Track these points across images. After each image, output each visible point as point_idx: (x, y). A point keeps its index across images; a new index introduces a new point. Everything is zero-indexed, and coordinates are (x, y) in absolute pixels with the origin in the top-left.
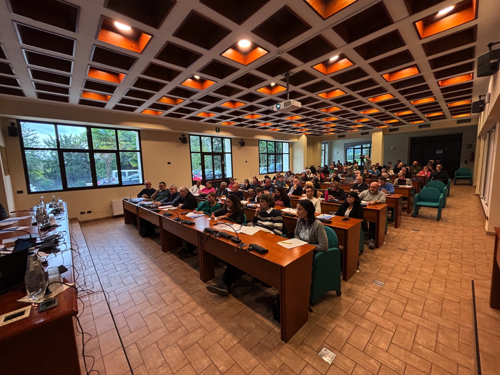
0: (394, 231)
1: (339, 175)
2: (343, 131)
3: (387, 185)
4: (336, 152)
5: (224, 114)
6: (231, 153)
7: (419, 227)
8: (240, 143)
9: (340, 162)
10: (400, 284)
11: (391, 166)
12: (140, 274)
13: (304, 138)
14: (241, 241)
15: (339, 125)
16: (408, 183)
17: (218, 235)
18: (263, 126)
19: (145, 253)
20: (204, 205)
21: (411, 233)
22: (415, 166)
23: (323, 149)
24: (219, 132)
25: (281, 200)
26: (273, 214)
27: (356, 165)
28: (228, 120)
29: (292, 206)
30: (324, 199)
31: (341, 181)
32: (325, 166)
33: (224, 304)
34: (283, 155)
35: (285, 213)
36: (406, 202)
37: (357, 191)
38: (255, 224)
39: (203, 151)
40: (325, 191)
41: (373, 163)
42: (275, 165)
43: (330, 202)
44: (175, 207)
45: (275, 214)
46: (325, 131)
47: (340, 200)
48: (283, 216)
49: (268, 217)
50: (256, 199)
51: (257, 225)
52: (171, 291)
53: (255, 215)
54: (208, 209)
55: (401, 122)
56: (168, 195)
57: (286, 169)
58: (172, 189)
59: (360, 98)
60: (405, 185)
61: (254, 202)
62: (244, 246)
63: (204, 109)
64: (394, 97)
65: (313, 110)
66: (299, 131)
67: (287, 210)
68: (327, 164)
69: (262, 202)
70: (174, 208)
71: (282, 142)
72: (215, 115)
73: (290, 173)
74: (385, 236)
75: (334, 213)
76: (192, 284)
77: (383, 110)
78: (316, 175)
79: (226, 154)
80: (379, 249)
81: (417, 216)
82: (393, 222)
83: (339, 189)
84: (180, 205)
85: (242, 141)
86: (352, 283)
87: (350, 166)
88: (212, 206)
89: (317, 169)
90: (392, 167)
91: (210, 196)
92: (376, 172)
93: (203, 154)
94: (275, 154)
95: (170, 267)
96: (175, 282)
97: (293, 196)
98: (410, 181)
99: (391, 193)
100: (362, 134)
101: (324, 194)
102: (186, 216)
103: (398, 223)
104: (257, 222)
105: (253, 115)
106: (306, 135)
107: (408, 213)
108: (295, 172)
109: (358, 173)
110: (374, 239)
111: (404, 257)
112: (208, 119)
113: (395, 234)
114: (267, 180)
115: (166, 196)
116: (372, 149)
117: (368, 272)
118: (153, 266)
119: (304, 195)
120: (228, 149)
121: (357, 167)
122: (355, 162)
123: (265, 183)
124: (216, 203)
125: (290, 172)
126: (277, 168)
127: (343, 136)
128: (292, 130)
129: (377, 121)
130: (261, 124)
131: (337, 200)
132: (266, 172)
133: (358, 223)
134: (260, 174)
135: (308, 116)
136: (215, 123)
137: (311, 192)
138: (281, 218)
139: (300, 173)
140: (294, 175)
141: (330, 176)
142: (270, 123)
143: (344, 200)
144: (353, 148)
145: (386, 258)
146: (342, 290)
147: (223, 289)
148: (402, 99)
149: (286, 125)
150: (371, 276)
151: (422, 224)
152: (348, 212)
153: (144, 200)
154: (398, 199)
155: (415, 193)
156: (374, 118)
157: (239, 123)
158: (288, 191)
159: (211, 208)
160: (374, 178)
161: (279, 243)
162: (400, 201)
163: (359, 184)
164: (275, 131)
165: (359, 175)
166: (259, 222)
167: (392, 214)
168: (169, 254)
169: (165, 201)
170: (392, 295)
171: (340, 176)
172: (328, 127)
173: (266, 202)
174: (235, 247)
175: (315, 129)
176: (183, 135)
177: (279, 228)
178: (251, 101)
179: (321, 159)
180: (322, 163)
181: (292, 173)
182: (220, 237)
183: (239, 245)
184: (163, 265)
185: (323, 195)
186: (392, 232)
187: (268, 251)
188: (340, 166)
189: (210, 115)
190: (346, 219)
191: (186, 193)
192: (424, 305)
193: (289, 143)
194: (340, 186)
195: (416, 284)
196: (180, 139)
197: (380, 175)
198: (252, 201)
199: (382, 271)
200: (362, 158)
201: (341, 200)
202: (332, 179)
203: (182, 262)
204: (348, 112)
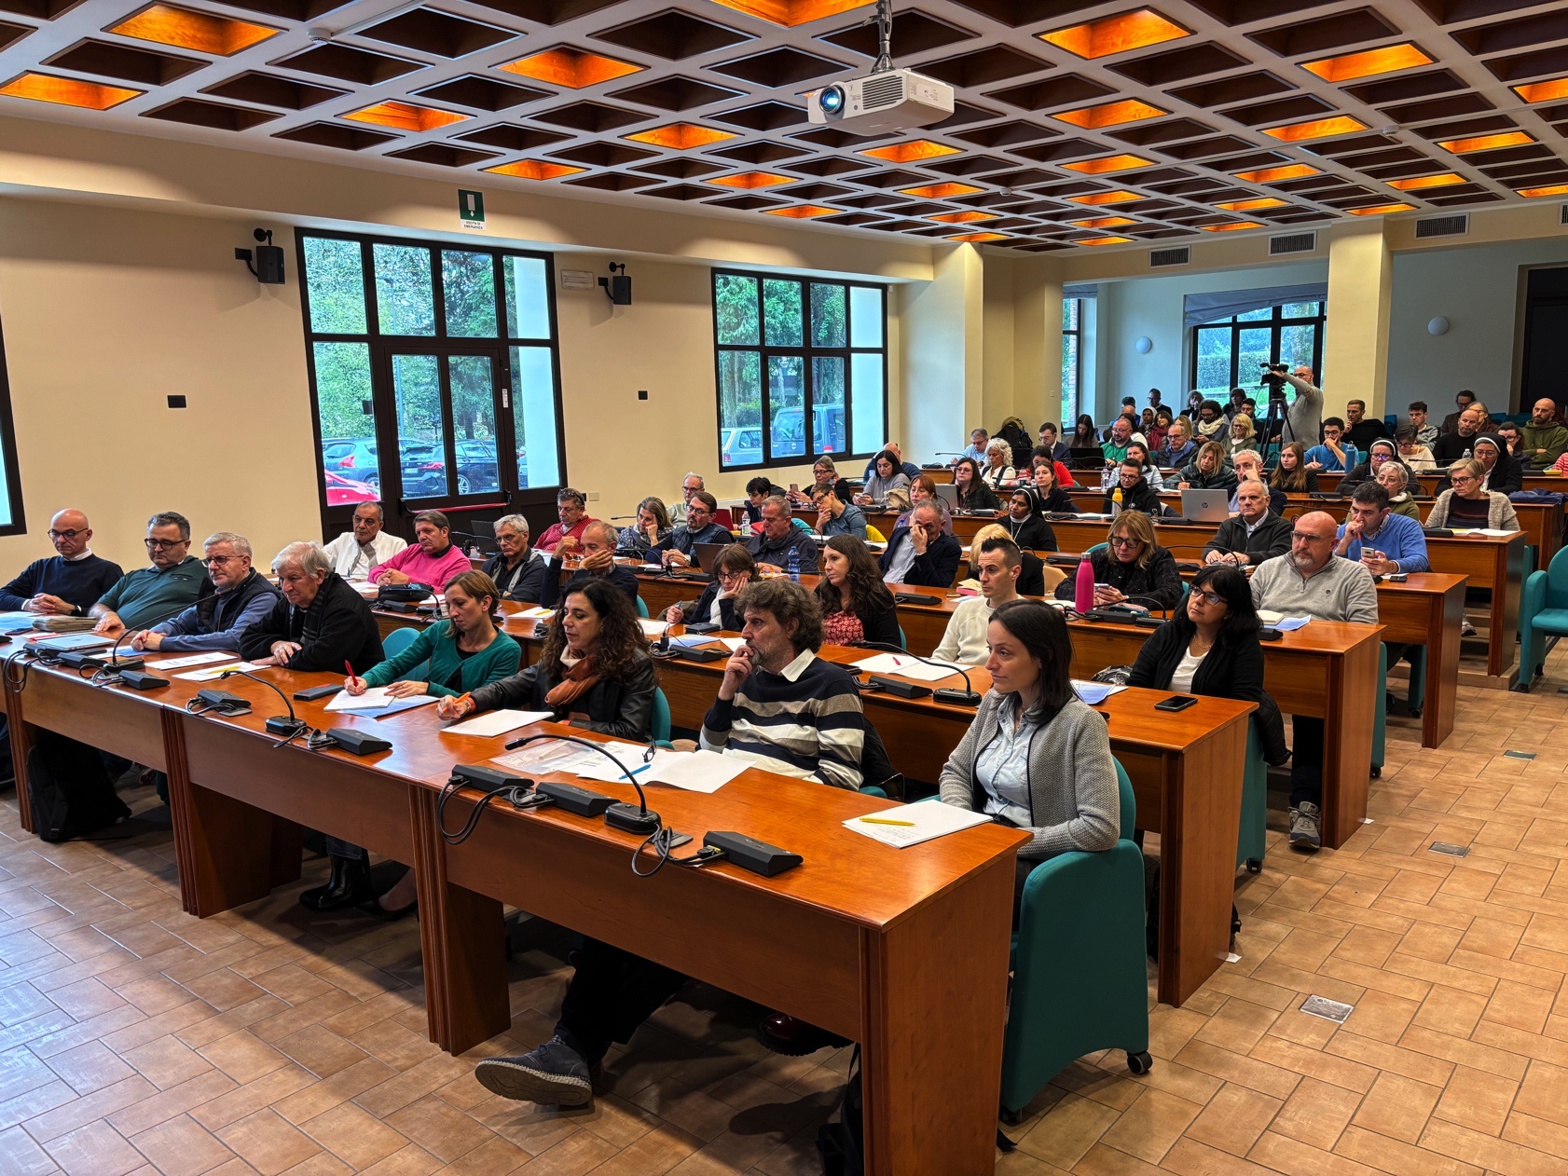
0: (1420, 763)
1: (1154, 476)
2: (1176, 226)
3: (1392, 525)
4: (1140, 344)
5: (515, 115)
6: (553, 343)
7: (1539, 737)
8: (603, 282)
9: (1162, 402)
10: (1425, 1006)
11: (1423, 422)
12: (72, 1037)
13: (966, 260)
14: (659, 820)
15: (1156, 196)
16: (1498, 518)
17: (535, 800)
18: (740, 192)
19: (84, 930)
20: (426, 650)
21: (1500, 771)
22: (1543, 425)
23: (1073, 327)
24: (479, 215)
25: (848, 613)
26: (815, 682)
27: (1242, 417)
28: (537, 152)
29: (908, 646)
30: (1072, 605)
31: (1164, 505)
32: (1082, 420)
33: (574, 1146)
34: (854, 356)
35: (874, 677)
36: (1485, 614)
37: (1243, 557)
38: (722, 737)
39: (383, 331)
40: (1077, 562)
41: (1334, 406)
42: (809, 413)
43: (1101, 619)
44: (247, 659)
45: (822, 681)
46: (1078, 225)
47: (1153, 608)
48: (863, 692)
49: (790, 699)
50: (715, 608)
51: (731, 744)
52: (272, 1113)
53: (722, 693)
54: (448, 666)
55: (1474, 187)
56: (202, 595)
57: (868, 438)
58: (219, 559)
59: (1264, 60)
60: (1485, 526)
61: (704, 626)
62: (675, 842)
63: (400, 87)
64: (1435, 60)
65: (1014, 113)
66: (937, 221)
67: (880, 664)
68: (1090, 409)
69: (755, 622)
70: (246, 667)
71: (848, 284)
72: (457, 123)
73: (890, 464)
74: (1373, 788)
75: (1121, 676)
76: (387, 1069)
77: (1384, 125)
78: (1032, 473)
79: (522, 349)
80: (1339, 852)
81: (1535, 684)
82: (1417, 715)
83: (1152, 551)
84: (283, 649)
85: (618, 272)
86: (1203, 1011)
87: (1215, 426)
88: (470, 654)
89: (1038, 440)
90: (1430, 432)
91: (462, 596)
92: (1342, 456)
93: (383, 349)
94: (806, 352)
95: (248, 991)
96: (291, 1065)
97: (909, 590)
98: (1511, 505)
99: (1410, 570)
100: (1280, 245)
101: (1072, 580)
102: (329, 707)
103: (1441, 721)
104: (730, 727)
105: (680, 126)
106: (981, 247)
107: (1496, 669)
108: (919, 459)
109: (1247, 465)
110: (1316, 800)
111: (1454, 885)
112: (413, 139)
113: (1422, 774)
114: (769, 504)
115: (181, 599)
116: (1328, 326)
117: (1284, 958)
118: (150, 993)
119: (969, 583)
120: (530, 318)
121: (1246, 429)
122: (1240, 399)
123: (755, 516)
124: (493, 634)
125: (891, 457)
126: (816, 433)
127: (1179, 256)
128: (899, 218)
129: (1355, 177)
130: (730, 178)
131: (1136, 608)
132: (757, 455)
133: (1235, 722)
134: (723, 469)
135: (989, 145)
136: (454, 163)
137: (1004, 570)
138: (852, 703)
139: (945, 461)
140: (911, 472)
141: (1105, 477)
142: (776, 176)
143: (1171, 608)
144: (1229, 320)
145: (1370, 891)
146: (1155, 1046)
147: (565, 1073)
148: (1473, 71)
149: (869, 190)
150: (1294, 979)
151: (1555, 725)
152: (1187, 669)
153: (38, 627)
154: (1437, 597)
155: (1535, 569)
156: (1339, 161)
157: (598, 170)
158: (886, 562)
159: (469, 665)
160: (1332, 487)
161: (854, 824)
162: (1449, 611)
163: (1252, 520)
164: (806, 221)
165: (1253, 473)
166: (743, 726)
167: (1414, 677)
168: (231, 926)
169: (180, 629)
170: (1386, 1055)
171: (1159, 478)
172: (1096, 208)
173: (776, 623)
174: (627, 853)
175: (1025, 216)
176: (260, 234)
177: (845, 757)
178: (675, 54)
179: (1059, 377)
180: (1064, 404)
181: (902, 460)
182: (542, 806)
183: (649, 842)
184: (201, 983)
185: (1065, 582)
186: (1406, 767)
187: (799, 859)
188: (1163, 421)
189: (428, 120)
190: (1179, 703)
191: (311, 580)
192: (1520, 1087)
193: (884, 287)
194: (1156, 536)
195: (1495, 1003)
196: (243, 254)
197: (1363, 474)
198: (695, 618)
199: (1348, 955)
200: (1274, 382)
201: (1160, 609)
202: (1118, 496)
203: (312, 959)
204: (1203, 128)
